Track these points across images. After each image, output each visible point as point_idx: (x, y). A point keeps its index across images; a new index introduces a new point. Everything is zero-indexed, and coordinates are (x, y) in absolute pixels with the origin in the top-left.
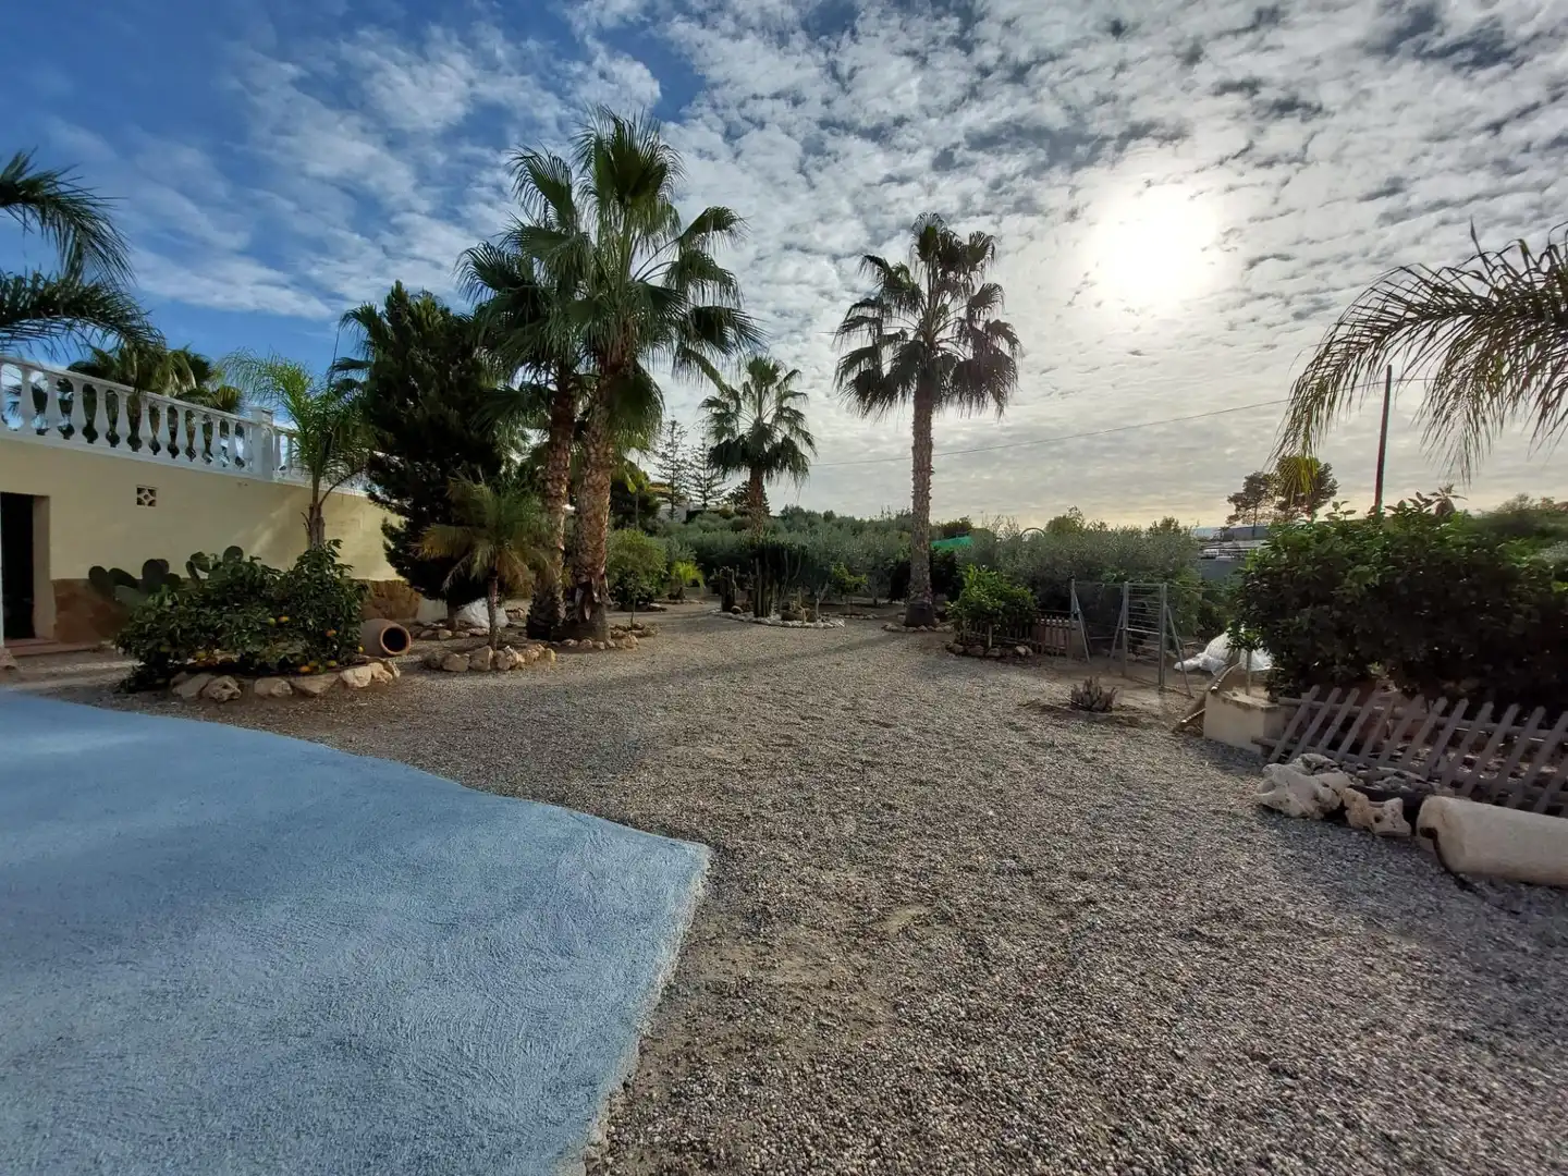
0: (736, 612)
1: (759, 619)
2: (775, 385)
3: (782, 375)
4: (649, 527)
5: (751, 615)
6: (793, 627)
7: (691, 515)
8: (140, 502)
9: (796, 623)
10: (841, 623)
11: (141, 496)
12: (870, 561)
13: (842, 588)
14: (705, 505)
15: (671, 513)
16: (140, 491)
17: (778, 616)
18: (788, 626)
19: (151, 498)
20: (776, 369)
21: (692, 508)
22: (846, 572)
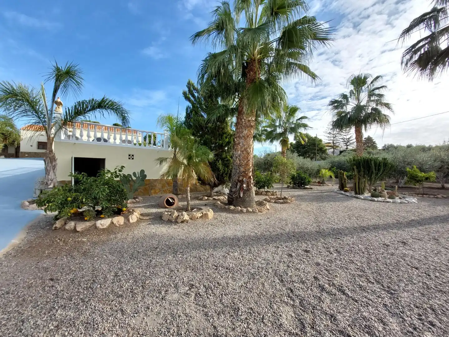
0: (346, 191)
1: (357, 196)
2: (366, 86)
3: (369, 80)
4: (323, 157)
5: (353, 193)
6: (377, 201)
7: (341, 152)
8: (129, 158)
9: (380, 199)
10: (414, 200)
11: (130, 157)
12: (437, 164)
13: (414, 179)
14: (347, 148)
15: (333, 152)
16: (129, 155)
17: (370, 194)
18: (374, 201)
19: (133, 157)
20: (365, 78)
21: (342, 150)
22: (418, 170)
